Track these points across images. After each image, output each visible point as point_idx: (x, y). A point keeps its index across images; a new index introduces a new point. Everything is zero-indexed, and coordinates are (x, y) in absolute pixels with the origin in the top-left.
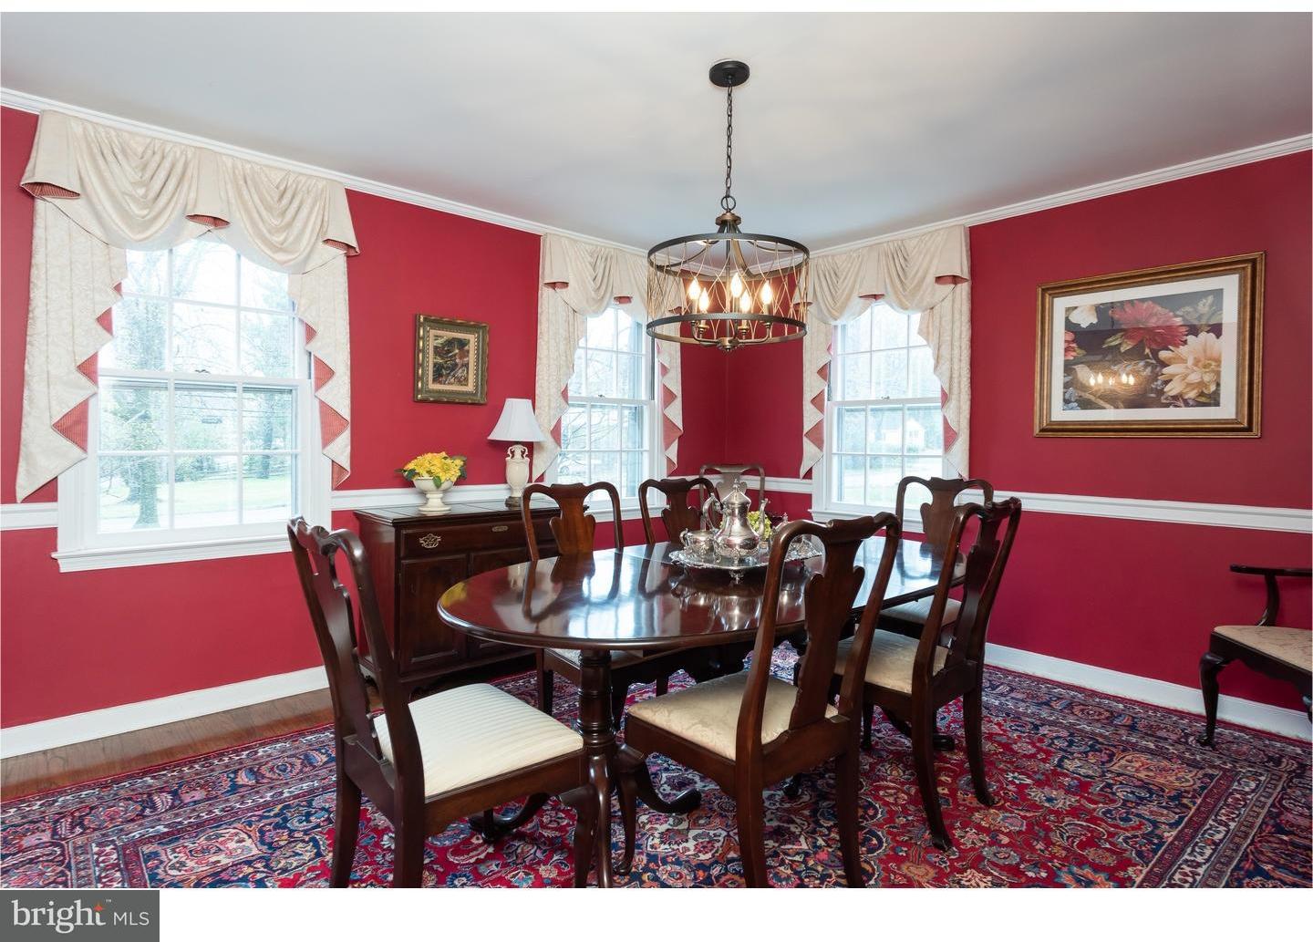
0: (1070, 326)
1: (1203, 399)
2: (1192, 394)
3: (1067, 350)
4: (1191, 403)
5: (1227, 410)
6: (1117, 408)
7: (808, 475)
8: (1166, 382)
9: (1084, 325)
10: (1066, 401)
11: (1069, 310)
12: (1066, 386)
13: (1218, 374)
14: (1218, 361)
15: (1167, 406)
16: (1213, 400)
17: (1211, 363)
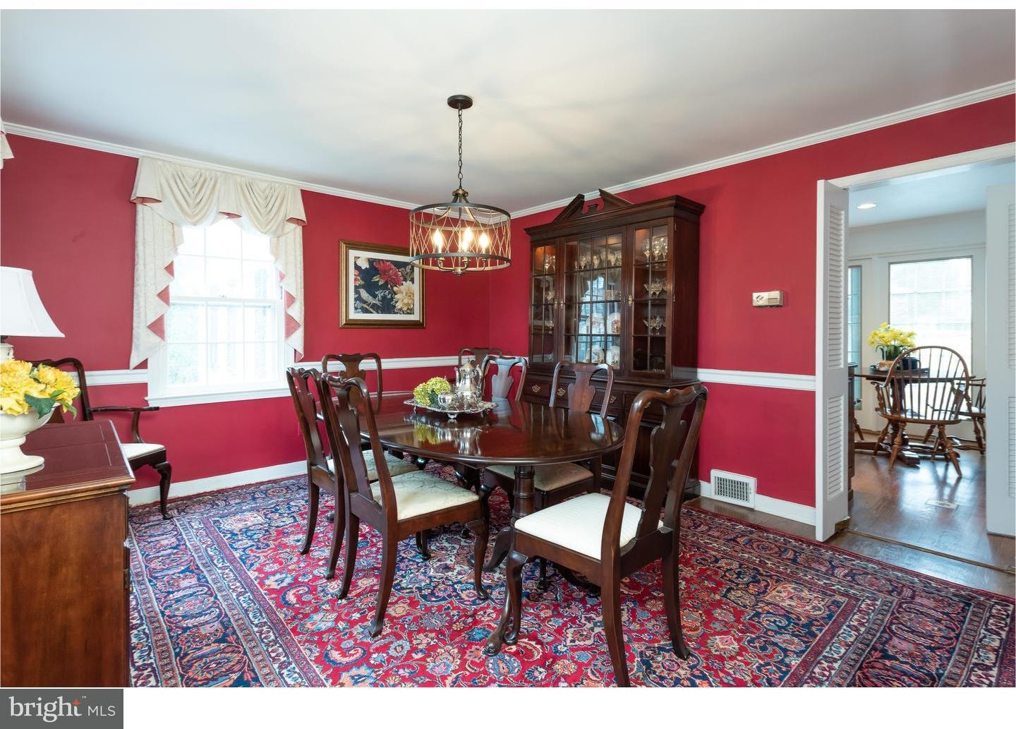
0: (357, 267)
1: (409, 311)
2: (405, 309)
3: (356, 280)
4: (405, 312)
5: (416, 317)
6: (378, 313)
7: (144, 365)
8: (396, 302)
9: (363, 268)
10: (356, 308)
11: (357, 258)
12: (356, 299)
13: (413, 300)
14: (413, 295)
15: (397, 313)
16: (411, 311)
17: (411, 295)
